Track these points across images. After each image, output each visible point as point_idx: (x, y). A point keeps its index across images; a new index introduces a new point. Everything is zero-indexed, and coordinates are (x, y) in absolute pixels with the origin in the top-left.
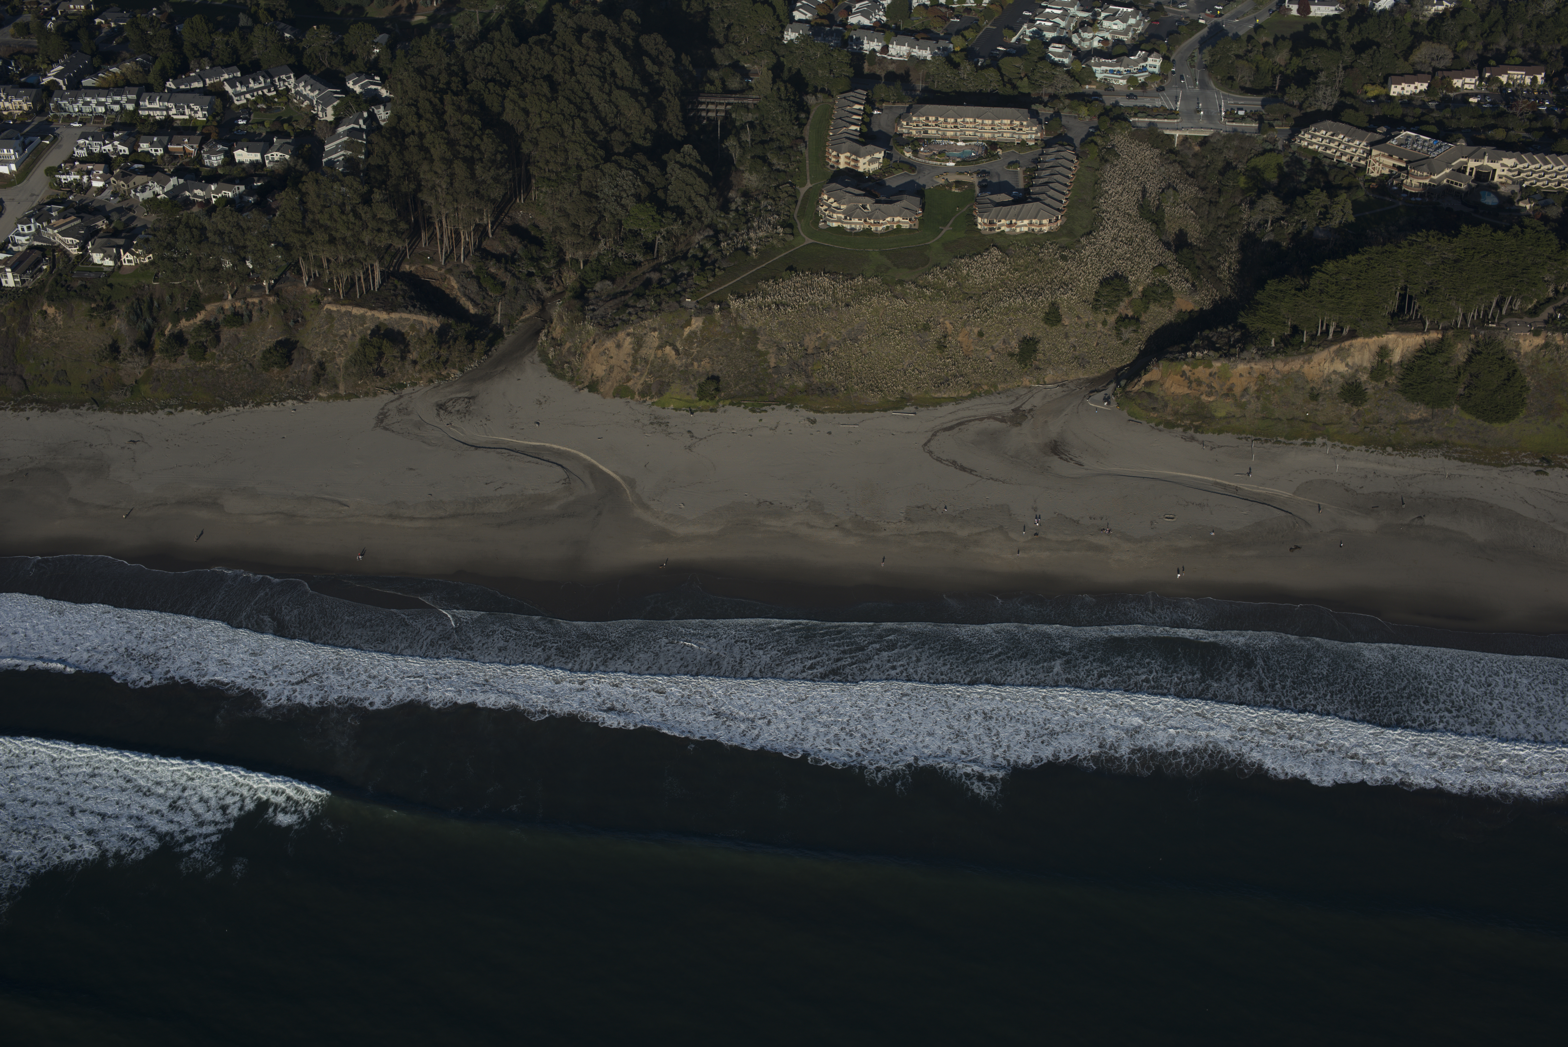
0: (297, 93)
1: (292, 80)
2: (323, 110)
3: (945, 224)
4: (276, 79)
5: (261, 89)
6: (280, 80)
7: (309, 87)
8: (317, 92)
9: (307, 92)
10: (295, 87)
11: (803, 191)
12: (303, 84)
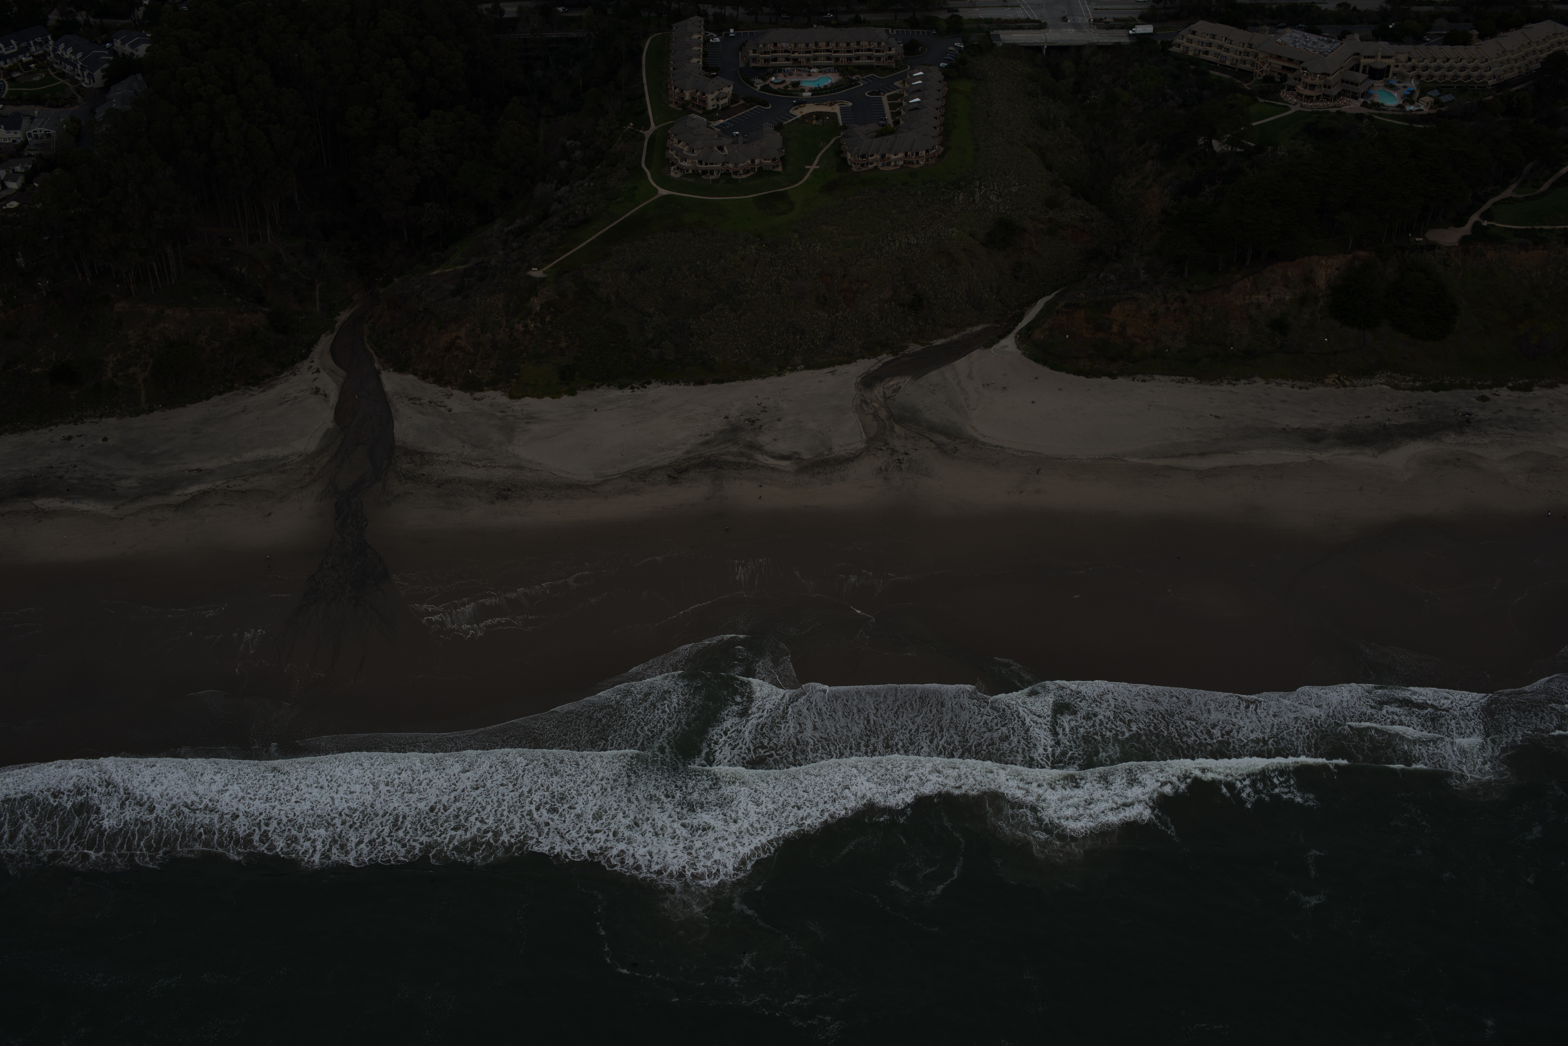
0: (57, 56)
1: (51, 42)
2: (90, 76)
3: (811, 164)
4: (32, 42)
5: (15, 55)
6: (35, 43)
7: (70, 50)
8: (79, 55)
9: (68, 55)
10: (55, 50)
11: (648, 134)
12: (62, 46)
